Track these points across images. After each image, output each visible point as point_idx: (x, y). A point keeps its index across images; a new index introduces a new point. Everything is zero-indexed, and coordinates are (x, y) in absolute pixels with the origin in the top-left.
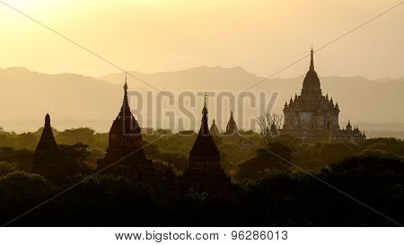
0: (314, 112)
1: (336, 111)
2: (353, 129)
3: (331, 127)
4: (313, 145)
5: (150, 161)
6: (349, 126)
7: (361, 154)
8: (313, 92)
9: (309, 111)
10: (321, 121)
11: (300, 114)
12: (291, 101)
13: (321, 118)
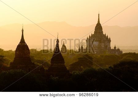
0: (100, 41)
1: (109, 41)
2: (117, 49)
3: (107, 48)
4: (99, 56)
5: (34, 63)
6: (115, 47)
7: (122, 60)
8: (99, 32)
9: (98, 41)
10: (103, 45)
12: (90, 36)
13: (103, 44)
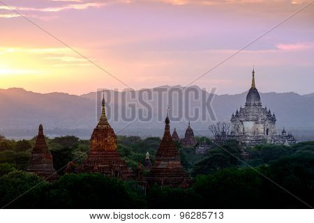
0: (256, 121)
1: (273, 120)
2: (287, 134)
3: (269, 133)
6: (284, 132)
8: (255, 105)
9: (252, 121)
11: (244, 123)
12: (237, 112)
13: (262, 126)
